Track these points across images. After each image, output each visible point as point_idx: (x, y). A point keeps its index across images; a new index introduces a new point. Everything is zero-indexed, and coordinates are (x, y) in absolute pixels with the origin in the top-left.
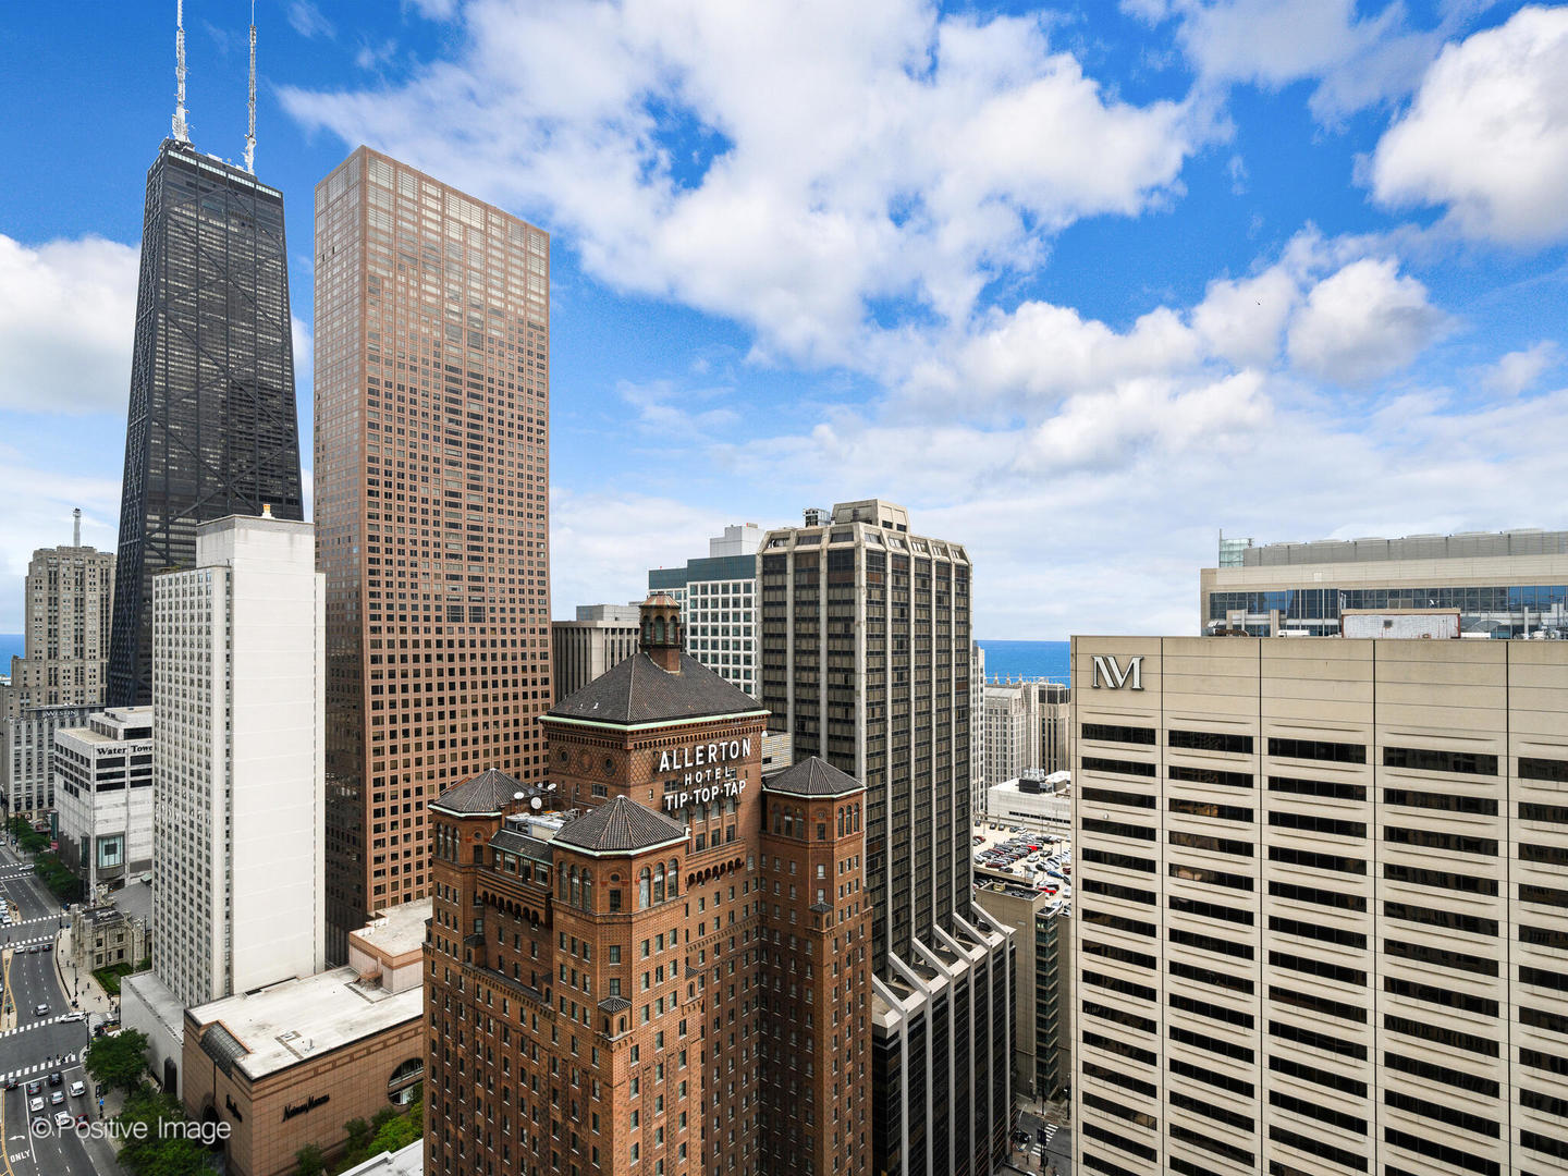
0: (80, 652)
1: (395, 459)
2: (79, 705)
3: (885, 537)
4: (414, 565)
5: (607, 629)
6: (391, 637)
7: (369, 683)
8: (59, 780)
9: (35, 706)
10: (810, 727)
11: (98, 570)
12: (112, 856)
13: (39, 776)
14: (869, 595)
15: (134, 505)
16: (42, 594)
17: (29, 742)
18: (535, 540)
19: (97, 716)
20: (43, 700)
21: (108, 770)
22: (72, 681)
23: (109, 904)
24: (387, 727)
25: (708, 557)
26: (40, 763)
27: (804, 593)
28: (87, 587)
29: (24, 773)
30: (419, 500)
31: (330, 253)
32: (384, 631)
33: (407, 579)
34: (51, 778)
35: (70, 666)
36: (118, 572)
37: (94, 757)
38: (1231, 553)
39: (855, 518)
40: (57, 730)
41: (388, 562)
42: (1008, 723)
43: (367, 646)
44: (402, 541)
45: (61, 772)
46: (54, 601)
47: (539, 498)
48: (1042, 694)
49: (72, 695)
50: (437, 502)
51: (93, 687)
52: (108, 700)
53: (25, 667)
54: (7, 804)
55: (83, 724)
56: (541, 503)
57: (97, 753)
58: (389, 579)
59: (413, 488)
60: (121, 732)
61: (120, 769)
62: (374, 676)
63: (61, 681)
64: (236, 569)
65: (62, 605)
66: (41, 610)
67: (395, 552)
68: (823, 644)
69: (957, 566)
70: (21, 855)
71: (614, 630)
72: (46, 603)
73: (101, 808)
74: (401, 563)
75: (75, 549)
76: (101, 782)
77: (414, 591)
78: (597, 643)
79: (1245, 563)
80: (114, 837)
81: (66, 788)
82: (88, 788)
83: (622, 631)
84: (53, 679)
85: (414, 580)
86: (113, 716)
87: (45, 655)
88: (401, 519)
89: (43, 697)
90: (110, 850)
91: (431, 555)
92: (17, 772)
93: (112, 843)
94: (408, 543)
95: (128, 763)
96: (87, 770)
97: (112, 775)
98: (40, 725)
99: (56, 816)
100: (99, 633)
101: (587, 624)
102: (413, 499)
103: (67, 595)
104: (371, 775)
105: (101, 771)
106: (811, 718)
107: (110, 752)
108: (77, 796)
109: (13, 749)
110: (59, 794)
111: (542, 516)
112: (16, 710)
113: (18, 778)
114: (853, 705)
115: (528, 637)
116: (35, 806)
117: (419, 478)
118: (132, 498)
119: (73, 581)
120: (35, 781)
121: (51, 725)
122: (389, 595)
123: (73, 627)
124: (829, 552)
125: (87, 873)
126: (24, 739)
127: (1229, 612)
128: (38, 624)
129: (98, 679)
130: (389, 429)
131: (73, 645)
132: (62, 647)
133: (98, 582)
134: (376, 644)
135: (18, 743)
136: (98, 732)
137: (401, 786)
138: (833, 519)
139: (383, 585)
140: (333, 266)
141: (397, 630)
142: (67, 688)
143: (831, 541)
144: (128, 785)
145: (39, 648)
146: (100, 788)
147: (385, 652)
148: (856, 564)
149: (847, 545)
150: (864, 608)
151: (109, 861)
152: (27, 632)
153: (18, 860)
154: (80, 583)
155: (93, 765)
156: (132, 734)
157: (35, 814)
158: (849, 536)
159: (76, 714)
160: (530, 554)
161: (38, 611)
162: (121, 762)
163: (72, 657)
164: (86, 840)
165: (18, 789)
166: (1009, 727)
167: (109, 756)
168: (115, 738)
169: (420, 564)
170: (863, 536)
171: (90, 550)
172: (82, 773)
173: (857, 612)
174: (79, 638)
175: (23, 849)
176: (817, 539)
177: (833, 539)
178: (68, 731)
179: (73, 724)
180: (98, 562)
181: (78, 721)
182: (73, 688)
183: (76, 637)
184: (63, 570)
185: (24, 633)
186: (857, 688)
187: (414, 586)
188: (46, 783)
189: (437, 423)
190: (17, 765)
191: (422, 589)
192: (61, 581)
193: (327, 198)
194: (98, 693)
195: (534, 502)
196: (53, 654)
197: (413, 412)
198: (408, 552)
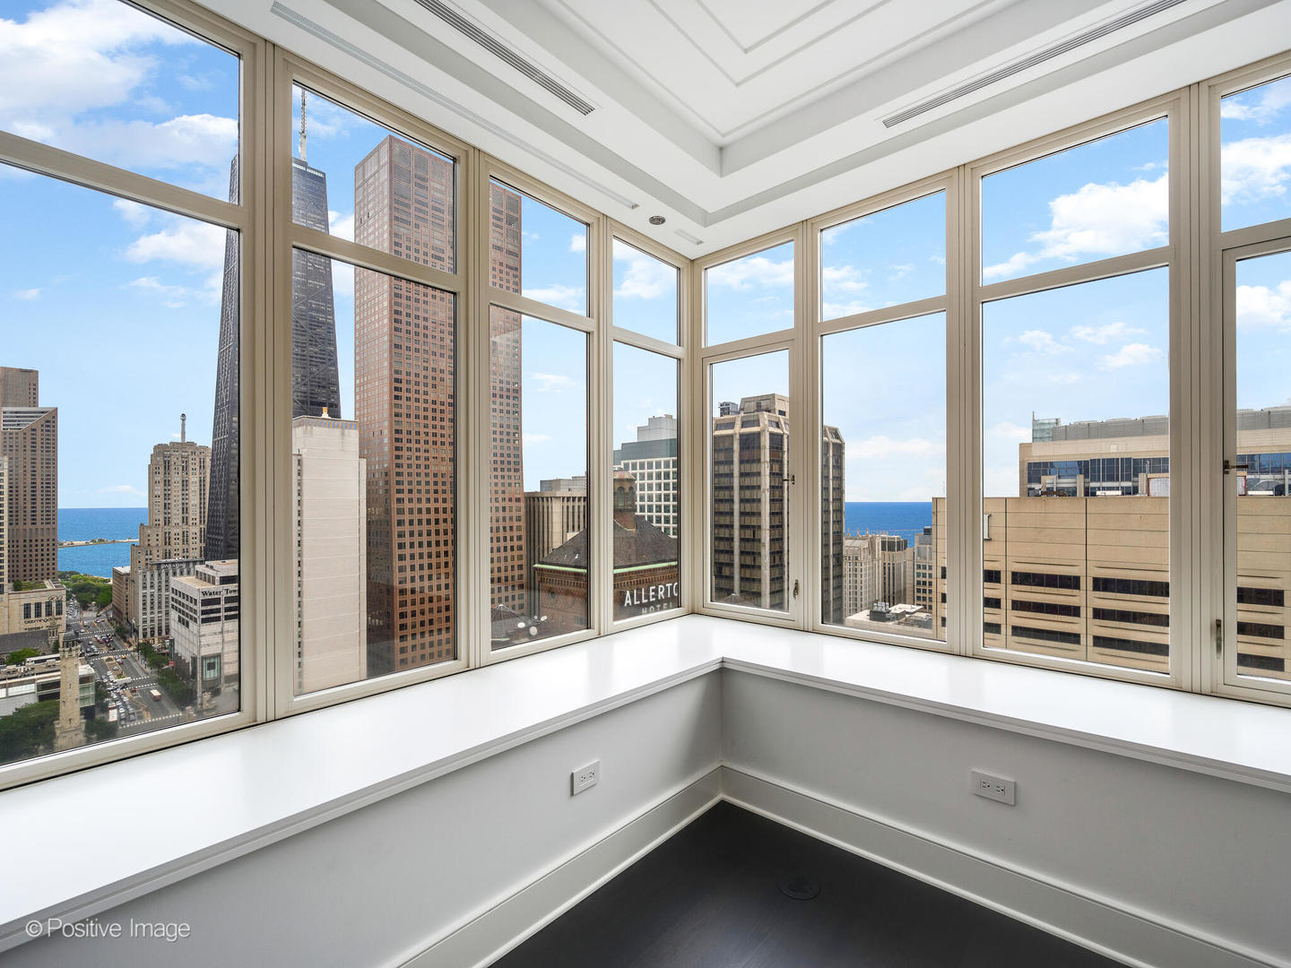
0: (185, 520)
1: (413, 371)
2: (185, 560)
3: (782, 422)
4: (427, 451)
5: (563, 498)
6: (411, 505)
7: (396, 541)
8: (174, 615)
9: (156, 560)
10: (726, 571)
11: (198, 460)
12: (212, 671)
13: (159, 612)
14: (771, 468)
15: (224, 410)
16: (159, 478)
17: (152, 587)
18: (512, 431)
19: (199, 568)
20: (161, 556)
21: (209, 607)
22: (180, 542)
23: (212, 707)
24: (409, 574)
25: (636, 441)
26: (160, 603)
27: (721, 467)
28: (191, 471)
29: (148, 611)
30: (430, 401)
31: (366, 218)
32: (406, 501)
33: (422, 462)
34: (167, 614)
35: (179, 531)
36: (212, 460)
37: (199, 597)
38: (1042, 430)
39: (759, 408)
40: (172, 578)
41: (409, 449)
42: (858, 567)
43: (394, 513)
44: (418, 433)
45: (176, 609)
46: (167, 483)
47: (514, 398)
48: (883, 543)
49: (180, 552)
50: (442, 403)
51: (194, 546)
52: (206, 556)
53: (149, 531)
54: (138, 632)
55: (189, 573)
56: (516, 402)
57: (201, 595)
58: (409, 462)
59: (426, 393)
60: (217, 579)
61: (217, 606)
62: (400, 536)
63: (173, 541)
64: (304, 456)
65: (173, 485)
66: (159, 489)
67: (414, 442)
68: (736, 507)
69: (834, 444)
70: (148, 670)
71: (568, 498)
72: (162, 484)
73: (204, 635)
74: (418, 450)
75: (181, 444)
76: (204, 616)
77: (427, 471)
78: (557, 509)
79: (1053, 438)
80: (214, 656)
81: (179, 621)
82: (196, 621)
83: (574, 498)
84: (167, 541)
85: (427, 463)
86: (212, 567)
87: (162, 523)
88: (417, 417)
89: (161, 553)
90: (211, 666)
91: (439, 443)
92: (144, 609)
93: (213, 662)
94: (422, 435)
95: (223, 602)
96: (195, 607)
97: (212, 611)
98: (159, 575)
99: (172, 641)
100: (198, 506)
101: (548, 494)
102: (426, 401)
103: (176, 478)
104: (398, 610)
105: (204, 608)
106: (727, 565)
107: (211, 594)
108: (188, 626)
109: (141, 592)
110: (175, 625)
111: (517, 412)
112: (143, 562)
113: (145, 614)
114: (759, 554)
115: (507, 504)
116: (156, 634)
117: (430, 386)
118: (222, 405)
119: (181, 468)
120: (156, 615)
121: (167, 574)
122: (410, 474)
123: (180, 502)
124: (741, 435)
125: (195, 683)
126: (148, 585)
127: (1043, 478)
128: (157, 499)
129: (198, 540)
130: (408, 349)
131: (181, 516)
132: (173, 517)
133: (198, 468)
134: (401, 511)
135: (145, 588)
136: (201, 579)
137: (419, 618)
138: (742, 409)
139: (405, 466)
140: (369, 227)
141: (415, 501)
142: (178, 547)
143: (742, 427)
144: (223, 618)
145: (157, 517)
146: (204, 621)
147: (407, 517)
148: (762, 444)
149: (755, 429)
150: (768, 478)
151: (211, 675)
152: (149, 505)
153: (147, 674)
154: (185, 469)
155: (199, 604)
156: (225, 580)
157: (156, 640)
158: (757, 423)
159: (184, 566)
160: (508, 441)
161: (157, 490)
162: (217, 601)
163: (180, 524)
164: (194, 659)
165: (145, 622)
166: (859, 570)
167: (210, 597)
168: (214, 583)
169: (431, 450)
170: (767, 422)
171: (192, 444)
172: (191, 609)
173: (763, 481)
174: (185, 510)
175: (149, 666)
176: (731, 425)
177: (744, 425)
178: (179, 579)
179: (182, 573)
180: (198, 453)
181: (185, 571)
182: (180, 546)
183: (183, 509)
184: (173, 460)
185: (147, 506)
186: (763, 541)
187: (427, 467)
188: (164, 618)
189: (442, 343)
190: (144, 604)
191: (433, 469)
192: (172, 467)
193: (364, 175)
194: (198, 550)
195: (511, 401)
196: (167, 521)
197: (426, 336)
198: (422, 441)
